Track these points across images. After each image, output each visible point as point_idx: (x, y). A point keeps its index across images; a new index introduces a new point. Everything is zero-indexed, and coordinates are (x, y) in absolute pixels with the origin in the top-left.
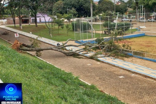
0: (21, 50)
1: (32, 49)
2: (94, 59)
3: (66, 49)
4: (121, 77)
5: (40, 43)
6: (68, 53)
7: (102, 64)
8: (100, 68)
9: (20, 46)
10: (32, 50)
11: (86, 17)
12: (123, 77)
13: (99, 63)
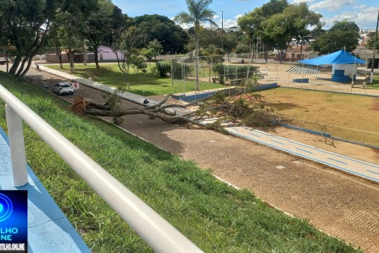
0: (88, 113)
1: (108, 113)
2: (218, 131)
3: (164, 112)
4: (280, 167)
5: (119, 101)
6: (171, 119)
7: (234, 140)
8: (234, 149)
9: (87, 107)
10: (108, 115)
11: (174, 54)
12: (283, 167)
13: (227, 138)
